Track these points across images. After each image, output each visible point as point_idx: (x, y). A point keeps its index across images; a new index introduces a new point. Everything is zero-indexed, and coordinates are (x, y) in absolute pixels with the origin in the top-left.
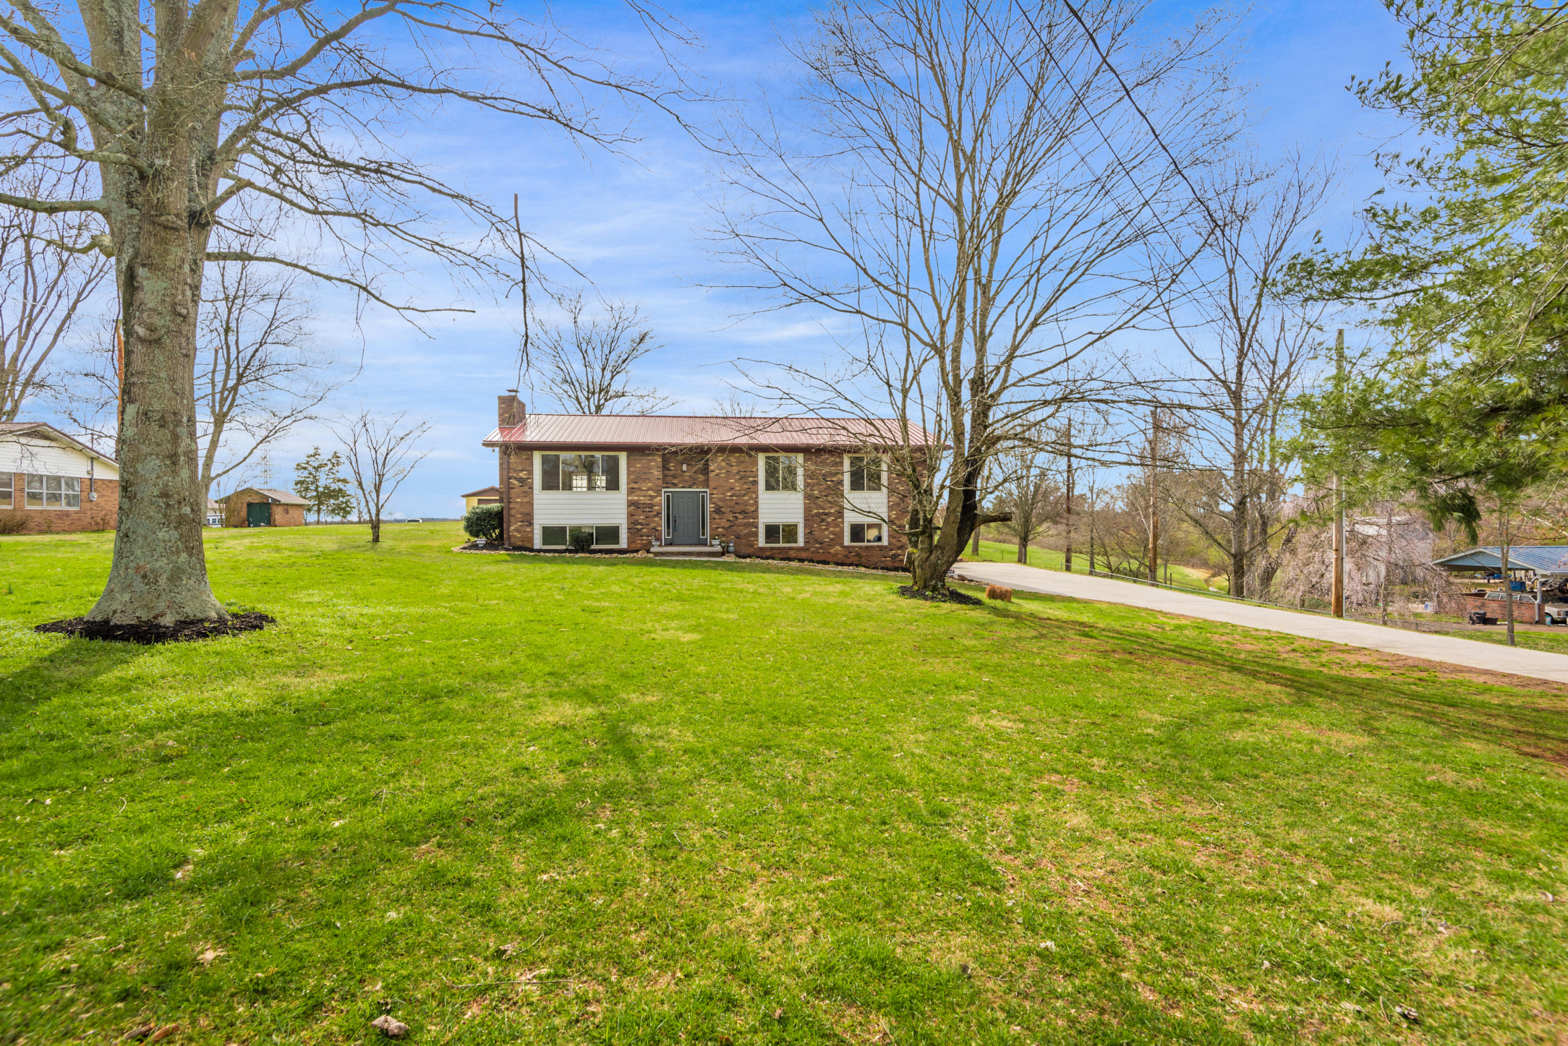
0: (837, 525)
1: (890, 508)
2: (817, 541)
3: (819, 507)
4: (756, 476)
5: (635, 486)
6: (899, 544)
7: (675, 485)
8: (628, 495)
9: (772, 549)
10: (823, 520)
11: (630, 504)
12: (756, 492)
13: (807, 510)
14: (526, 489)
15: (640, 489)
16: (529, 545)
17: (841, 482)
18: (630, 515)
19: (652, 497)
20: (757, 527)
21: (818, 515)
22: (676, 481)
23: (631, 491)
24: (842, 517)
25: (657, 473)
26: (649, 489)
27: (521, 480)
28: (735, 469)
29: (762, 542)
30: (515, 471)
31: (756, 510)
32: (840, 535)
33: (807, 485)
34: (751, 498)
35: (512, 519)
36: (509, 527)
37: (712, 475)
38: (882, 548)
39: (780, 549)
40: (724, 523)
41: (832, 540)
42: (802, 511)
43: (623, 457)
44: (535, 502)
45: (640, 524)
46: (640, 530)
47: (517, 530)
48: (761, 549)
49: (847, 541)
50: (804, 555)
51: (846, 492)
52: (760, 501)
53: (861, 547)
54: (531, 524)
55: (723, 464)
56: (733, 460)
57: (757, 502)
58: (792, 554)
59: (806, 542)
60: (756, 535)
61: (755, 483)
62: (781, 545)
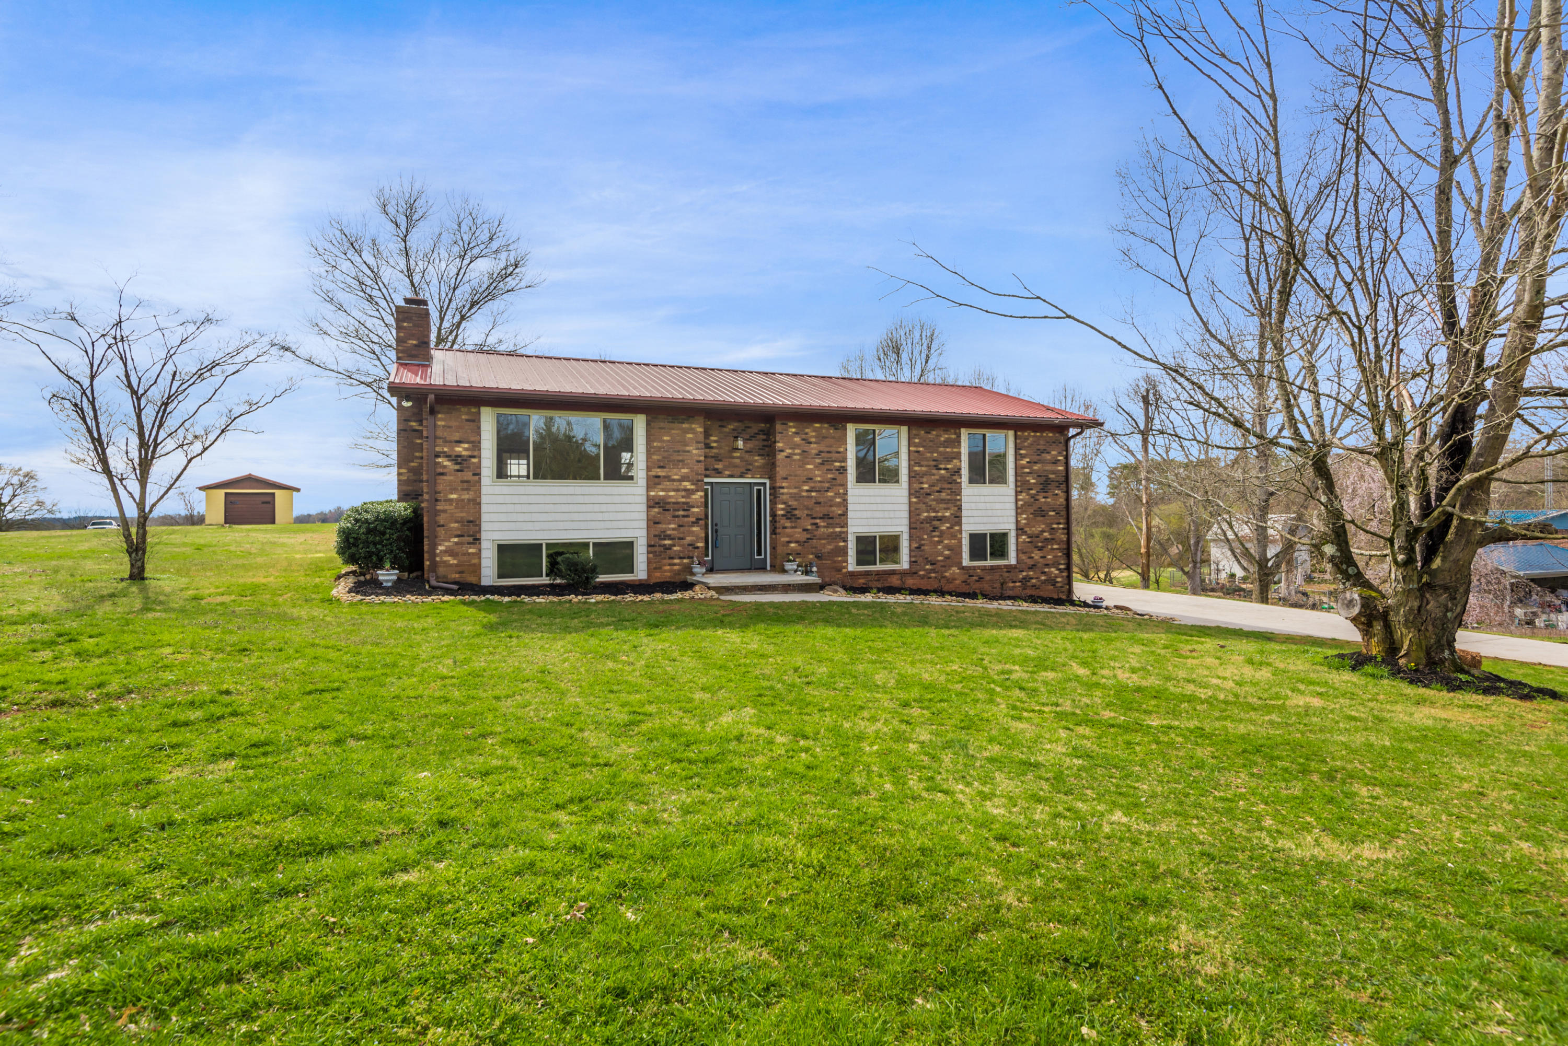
0: (954, 536)
1: (1019, 511)
2: (928, 561)
3: (931, 509)
4: (844, 460)
5: (661, 473)
6: (1030, 562)
7: (718, 473)
8: (649, 488)
9: (868, 573)
10: (935, 529)
11: (653, 503)
12: (844, 485)
13: (913, 513)
14: (468, 475)
15: (668, 478)
16: (472, 579)
17: (958, 471)
18: (652, 522)
19: (689, 492)
20: (845, 540)
21: (929, 520)
22: (719, 466)
23: (653, 482)
24: (960, 524)
25: (696, 452)
26: (684, 478)
27: (456, 459)
28: (814, 449)
29: (852, 565)
30: (446, 441)
31: (845, 514)
32: (957, 550)
33: (912, 476)
34: (837, 494)
35: (441, 532)
36: (434, 546)
37: (780, 456)
38: (1009, 568)
39: (878, 573)
40: (799, 535)
41: (947, 558)
42: (906, 515)
43: (640, 423)
44: (484, 499)
45: (669, 537)
46: (669, 548)
47: (450, 552)
48: (852, 574)
49: (966, 561)
50: (910, 582)
51: (963, 486)
52: (850, 499)
53: (984, 569)
54: (477, 540)
55: (797, 439)
56: (811, 433)
57: (845, 500)
58: (895, 581)
59: (911, 563)
60: (844, 552)
61: (843, 470)
62: (879, 567)
